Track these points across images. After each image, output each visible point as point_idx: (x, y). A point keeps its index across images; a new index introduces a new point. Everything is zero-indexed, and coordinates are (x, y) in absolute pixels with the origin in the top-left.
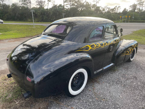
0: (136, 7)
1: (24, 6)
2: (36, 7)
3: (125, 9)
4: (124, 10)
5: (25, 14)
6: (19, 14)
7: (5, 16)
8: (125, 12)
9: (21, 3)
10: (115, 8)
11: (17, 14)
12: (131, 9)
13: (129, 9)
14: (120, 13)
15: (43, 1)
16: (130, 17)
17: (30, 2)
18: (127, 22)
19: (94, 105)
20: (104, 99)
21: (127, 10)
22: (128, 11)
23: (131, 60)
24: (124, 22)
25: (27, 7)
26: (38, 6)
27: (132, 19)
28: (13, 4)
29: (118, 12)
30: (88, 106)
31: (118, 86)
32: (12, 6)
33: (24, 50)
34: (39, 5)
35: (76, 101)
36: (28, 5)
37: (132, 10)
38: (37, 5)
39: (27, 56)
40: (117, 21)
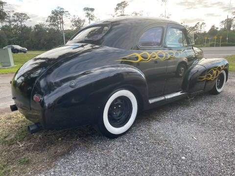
0: (231, 23)
1: (54, 27)
2: (70, 29)
3: (213, 26)
4: (211, 29)
5: (55, 40)
6: (45, 40)
7: (25, 43)
8: (213, 31)
9: (48, 23)
10: (196, 25)
11: (42, 40)
12: (223, 27)
13: (220, 27)
14: (205, 34)
15: (82, 19)
16: (221, 37)
17: (62, 22)
18: (217, 45)
19: (146, 149)
20: (166, 141)
21: (217, 28)
22: (219, 30)
23: (219, 90)
24: (212, 45)
25: (58, 30)
26: (75, 28)
27: (226, 40)
28: (36, 26)
29: (202, 32)
30: (136, 150)
31: (192, 125)
32: (35, 29)
33: (36, 65)
34: (76, 25)
35: (117, 144)
36: (59, 26)
37: (225, 28)
38: (73, 25)
39: (39, 71)
40: (200, 46)
